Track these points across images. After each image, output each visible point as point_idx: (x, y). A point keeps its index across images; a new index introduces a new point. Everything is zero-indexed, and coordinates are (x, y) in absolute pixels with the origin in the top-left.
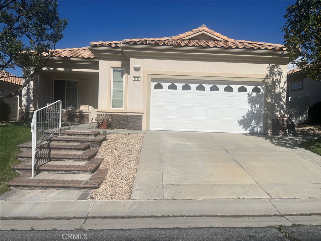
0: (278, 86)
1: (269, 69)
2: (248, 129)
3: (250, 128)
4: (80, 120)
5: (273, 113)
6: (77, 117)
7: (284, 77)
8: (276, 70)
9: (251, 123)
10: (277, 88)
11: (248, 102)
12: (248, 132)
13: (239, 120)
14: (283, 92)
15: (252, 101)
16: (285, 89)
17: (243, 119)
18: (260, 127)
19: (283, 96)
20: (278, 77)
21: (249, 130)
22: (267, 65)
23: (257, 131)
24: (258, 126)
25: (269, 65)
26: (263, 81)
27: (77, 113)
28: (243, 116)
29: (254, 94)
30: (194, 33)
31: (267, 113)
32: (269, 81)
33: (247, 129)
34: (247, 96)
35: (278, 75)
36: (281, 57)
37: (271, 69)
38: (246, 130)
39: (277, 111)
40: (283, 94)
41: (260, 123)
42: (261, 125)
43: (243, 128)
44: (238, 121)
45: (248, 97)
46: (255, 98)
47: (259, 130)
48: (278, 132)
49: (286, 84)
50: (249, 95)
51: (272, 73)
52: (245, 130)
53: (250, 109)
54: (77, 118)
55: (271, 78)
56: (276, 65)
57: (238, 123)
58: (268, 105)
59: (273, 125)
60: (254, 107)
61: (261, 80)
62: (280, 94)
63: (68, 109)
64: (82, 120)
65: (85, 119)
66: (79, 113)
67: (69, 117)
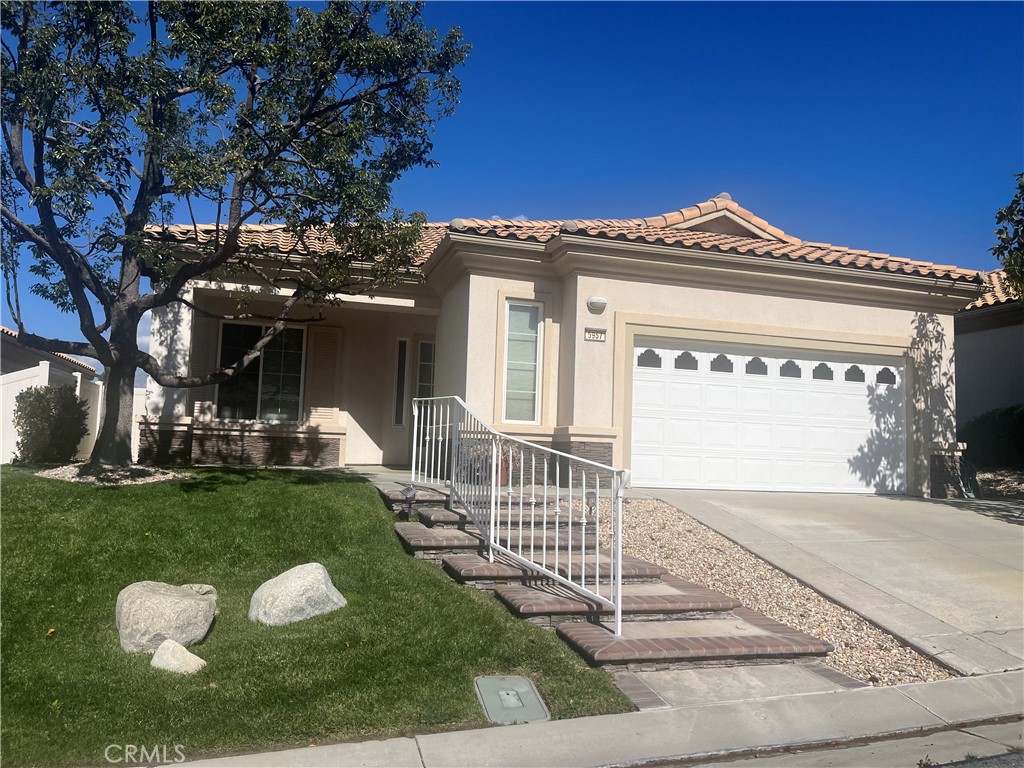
0: (937, 369)
1: (916, 324)
2: (873, 482)
3: (877, 478)
5: (931, 439)
6: (300, 448)
7: (948, 348)
8: (930, 326)
9: (879, 464)
10: (935, 373)
11: (870, 409)
12: (872, 490)
13: (851, 458)
14: (948, 386)
15: (879, 406)
16: (951, 377)
17: (860, 454)
18: (900, 476)
19: (949, 394)
20: (935, 346)
21: (875, 486)
22: (911, 315)
23: (893, 486)
24: (895, 474)
25: (914, 313)
26: (906, 354)
27: (301, 436)
28: (859, 446)
29: (882, 389)
30: (703, 213)
31: (918, 438)
32: (917, 355)
33: (870, 482)
34: (867, 393)
35: (936, 342)
36: (945, 295)
37: (920, 323)
38: (868, 484)
39: (937, 434)
40: (949, 389)
41: (898, 466)
42: (900, 470)
43: (861, 479)
44: (849, 461)
45: (868, 396)
46: (884, 398)
47: (897, 483)
48: (944, 489)
49: (953, 364)
50: (871, 390)
51: (922, 335)
52: (865, 484)
53: (875, 427)
54: (300, 450)
55: (922, 349)
56: (930, 315)
57: (848, 466)
58: (919, 419)
59: (932, 469)
60: (885, 423)
61: (900, 352)
62: (942, 388)
63: (268, 420)
64: (316, 457)
65: (326, 455)
66: (307, 436)
67: (272, 447)
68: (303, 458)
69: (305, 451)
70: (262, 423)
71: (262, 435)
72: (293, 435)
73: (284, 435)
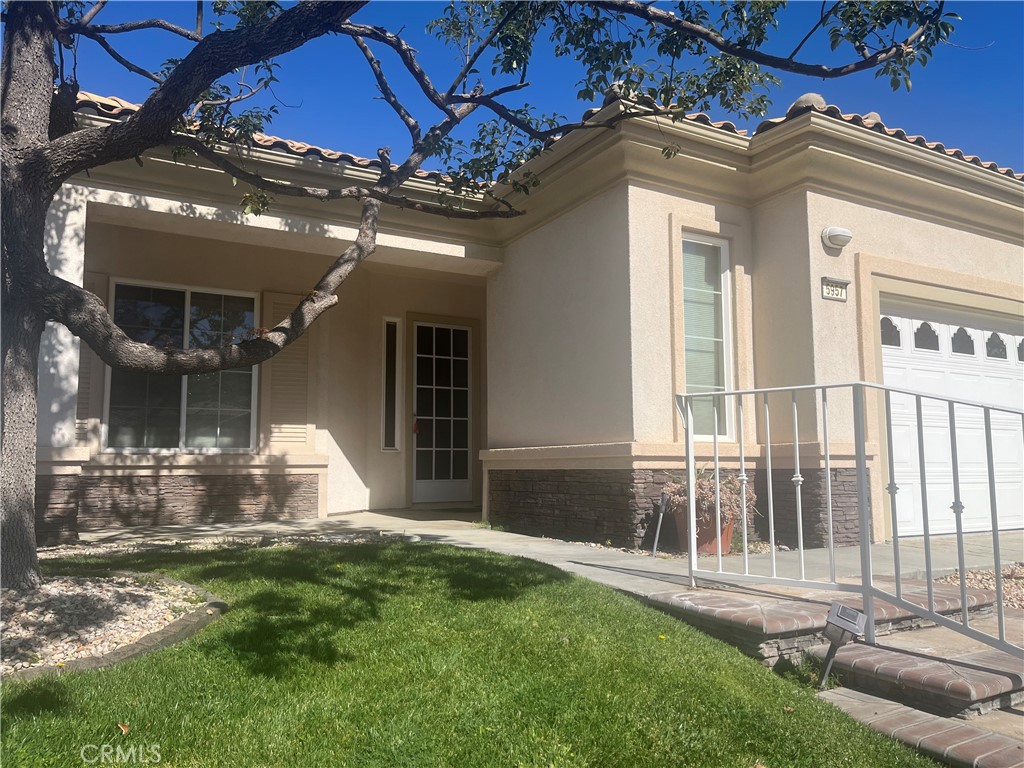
4: (269, 505)
6: (256, 492)
27: (257, 471)
54: (257, 495)
63: (201, 447)
64: (281, 506)
65: (296, 501)
66: (266, 471)
67: (209, 493)
68: (261, 508)
69: (264, 498)
70: (191, 453)
71: (192, 472)
72: (244, 472)
73: (230, 471)
